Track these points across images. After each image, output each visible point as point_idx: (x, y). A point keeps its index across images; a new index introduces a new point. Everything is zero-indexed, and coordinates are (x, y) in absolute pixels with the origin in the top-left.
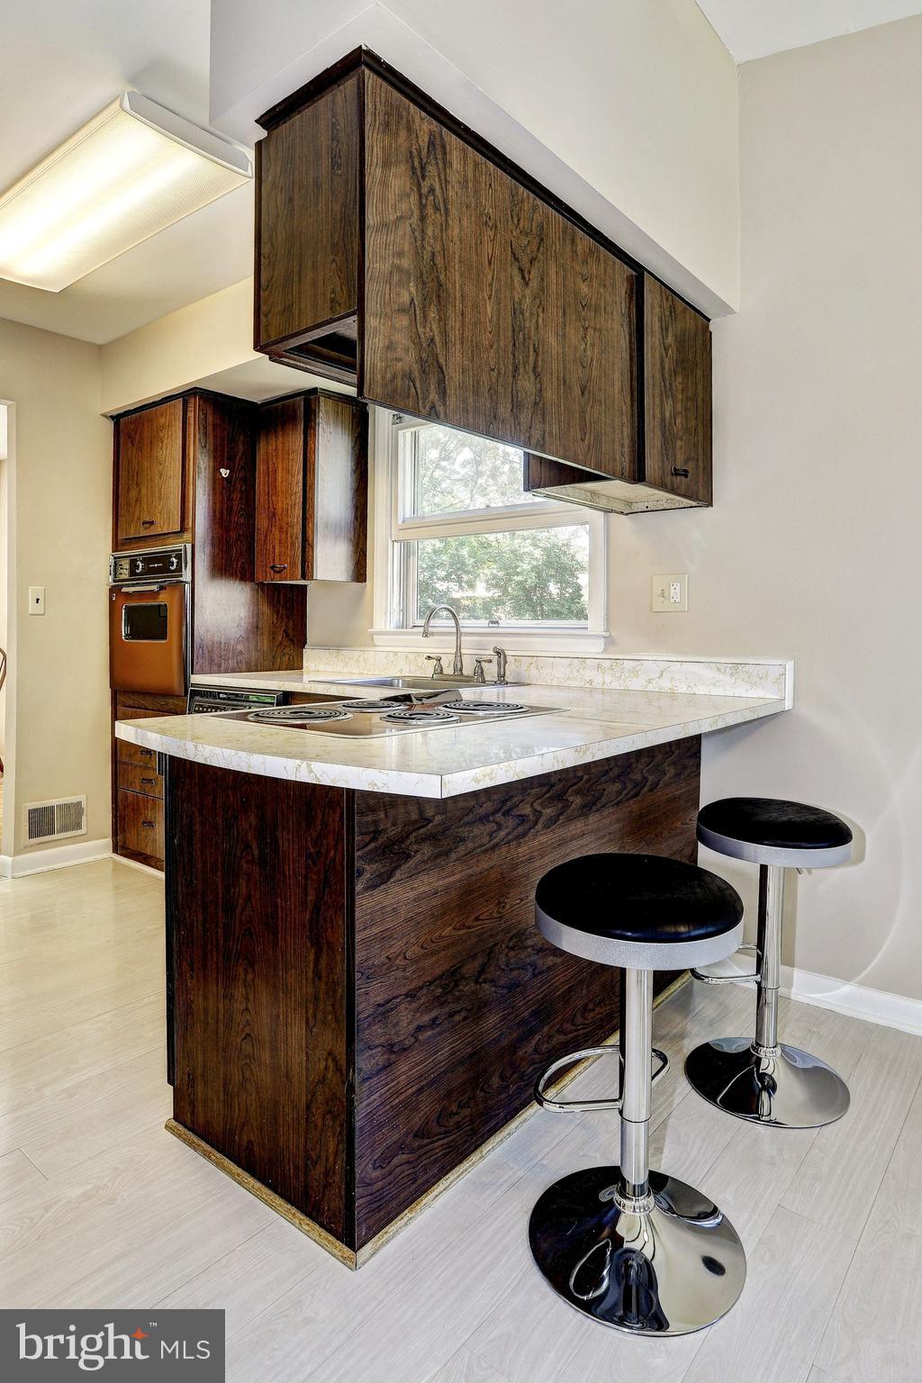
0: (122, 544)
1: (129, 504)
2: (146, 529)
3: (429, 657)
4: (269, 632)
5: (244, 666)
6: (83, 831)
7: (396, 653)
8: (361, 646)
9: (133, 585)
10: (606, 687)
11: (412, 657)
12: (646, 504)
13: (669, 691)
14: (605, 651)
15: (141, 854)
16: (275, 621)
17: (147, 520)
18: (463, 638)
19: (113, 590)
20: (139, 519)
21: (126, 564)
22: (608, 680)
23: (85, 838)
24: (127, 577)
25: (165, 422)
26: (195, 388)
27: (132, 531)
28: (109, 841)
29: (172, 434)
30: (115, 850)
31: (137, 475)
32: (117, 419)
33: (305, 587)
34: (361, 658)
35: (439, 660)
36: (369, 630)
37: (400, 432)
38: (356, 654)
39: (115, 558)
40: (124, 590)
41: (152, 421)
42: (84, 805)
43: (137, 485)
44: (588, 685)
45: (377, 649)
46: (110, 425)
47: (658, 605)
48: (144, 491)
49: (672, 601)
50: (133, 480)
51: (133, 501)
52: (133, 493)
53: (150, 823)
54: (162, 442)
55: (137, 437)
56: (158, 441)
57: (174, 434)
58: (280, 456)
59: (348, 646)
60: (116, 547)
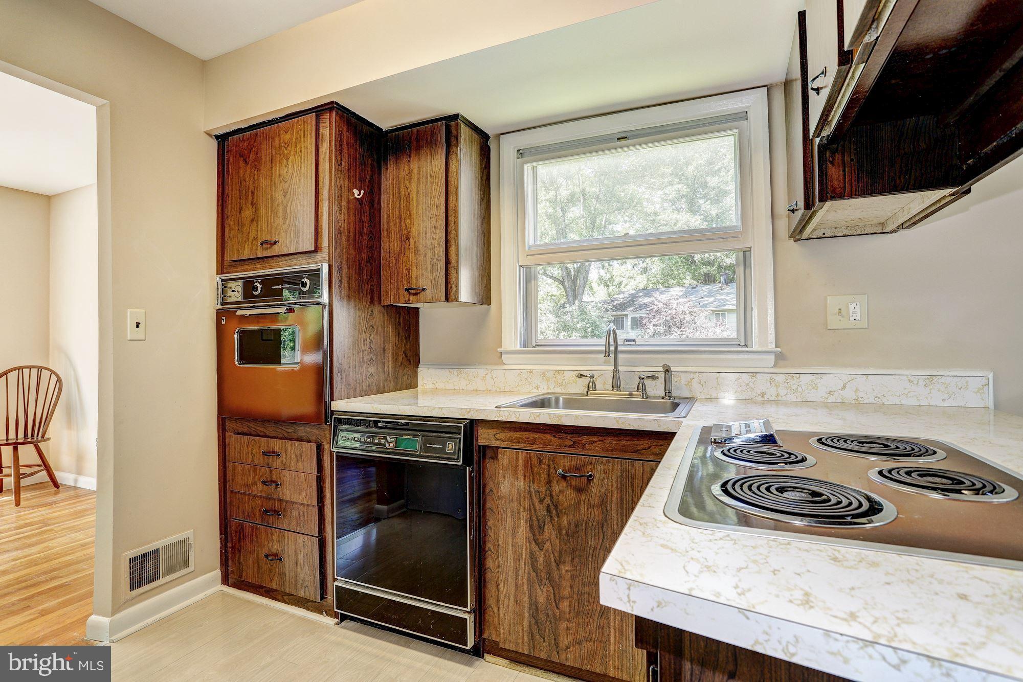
0: (230, 266)
1: (241, 225)
2: (267, 249)
3: (581, 375)
4: (393, 354)
5: (375, 388)
6: (191, 568)
7: (531, 371)
8: (486, 364)
9: (247, 308)
10: (780, 399)
11: (550, 374)
12: (823, 231)
13: (853, 402)
14: (775, 366)
15: (262, 587)
16: (397, 343)
17: (268, 238)
18: (621, 356)
19: (219, 314)
20: (255, 239)
21: (238, 286)
22: (782, 392)
23: (193, 575)
24: (240, 299)
25: (291, 139)
26: (332, 102)
27: (246, 252)
28: (217, 573)
29: (301, 151)
30: (225, 581)
31: (253, 194)
32: (222, 139)
33: (417, 309)
34: (489, 376)
35: (592, 377)
36: (498, 349)
37: (526, 166)
38: (482, 373)
39: (222, 280)
40: (239, 313)
41: (272, 138)
42: (191, 542)
43: (253, 204)
44: (760, 398)
45: (506, 367)
46: (215, 144)
47: (834, 322)
48: (262, 211)
49: (852, 319)
50: (247, 199)
51: (247, 222)
52: (248, 213)
53: (276, 555)
54: (287, 159)
55: (252, 156)
56: (281, 159)
57: (304, 151)
58: (415, 180)
59: (468, 365)
60: (221, 269)
